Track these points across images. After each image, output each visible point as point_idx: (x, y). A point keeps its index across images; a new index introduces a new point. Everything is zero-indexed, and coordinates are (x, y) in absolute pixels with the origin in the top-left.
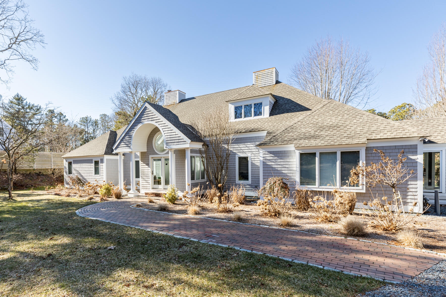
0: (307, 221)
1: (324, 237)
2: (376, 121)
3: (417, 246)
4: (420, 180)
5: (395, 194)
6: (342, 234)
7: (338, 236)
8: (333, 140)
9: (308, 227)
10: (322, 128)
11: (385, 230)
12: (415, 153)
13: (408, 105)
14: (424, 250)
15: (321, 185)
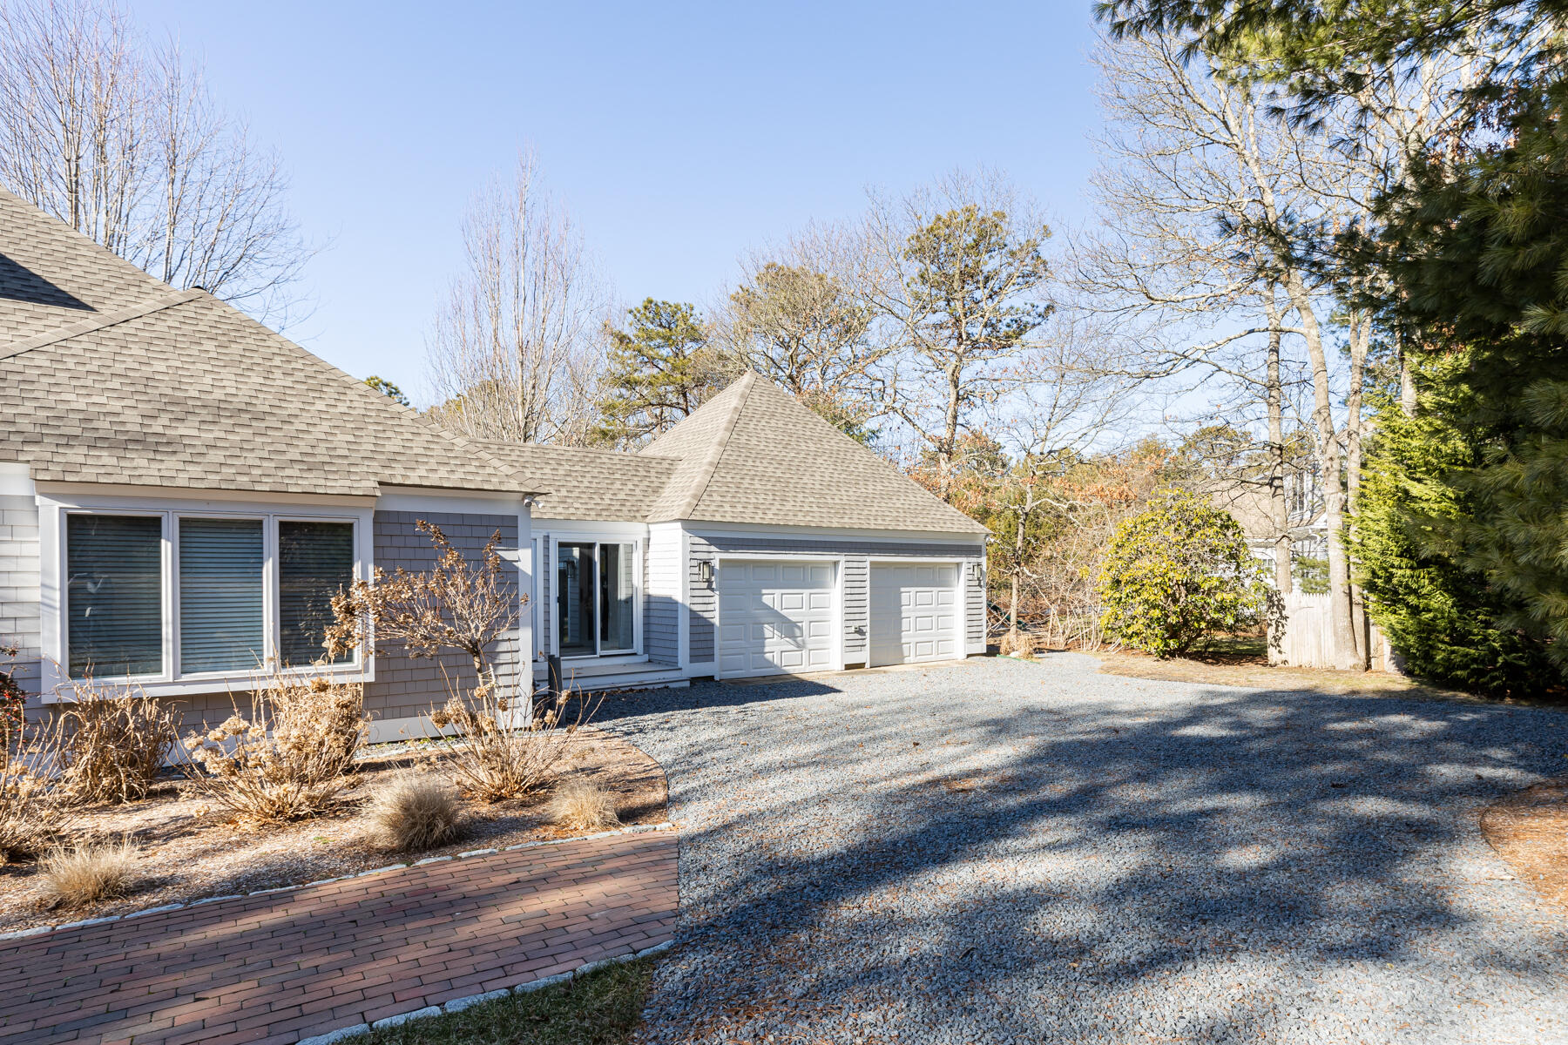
0: (190, 844)
1: (329, 888)
2: (396, 422)
3: (607, 825)
4: (525, 625)
5: (480, 675)
6: (389, 855)
7: (375, 867)
8: (246, 470)
9: (218, 868)
10: (180, 408)
11: (496, 801)
12: (513, 543)
13: (386, 385)
14: (628, 829)
15: (186, 669)
